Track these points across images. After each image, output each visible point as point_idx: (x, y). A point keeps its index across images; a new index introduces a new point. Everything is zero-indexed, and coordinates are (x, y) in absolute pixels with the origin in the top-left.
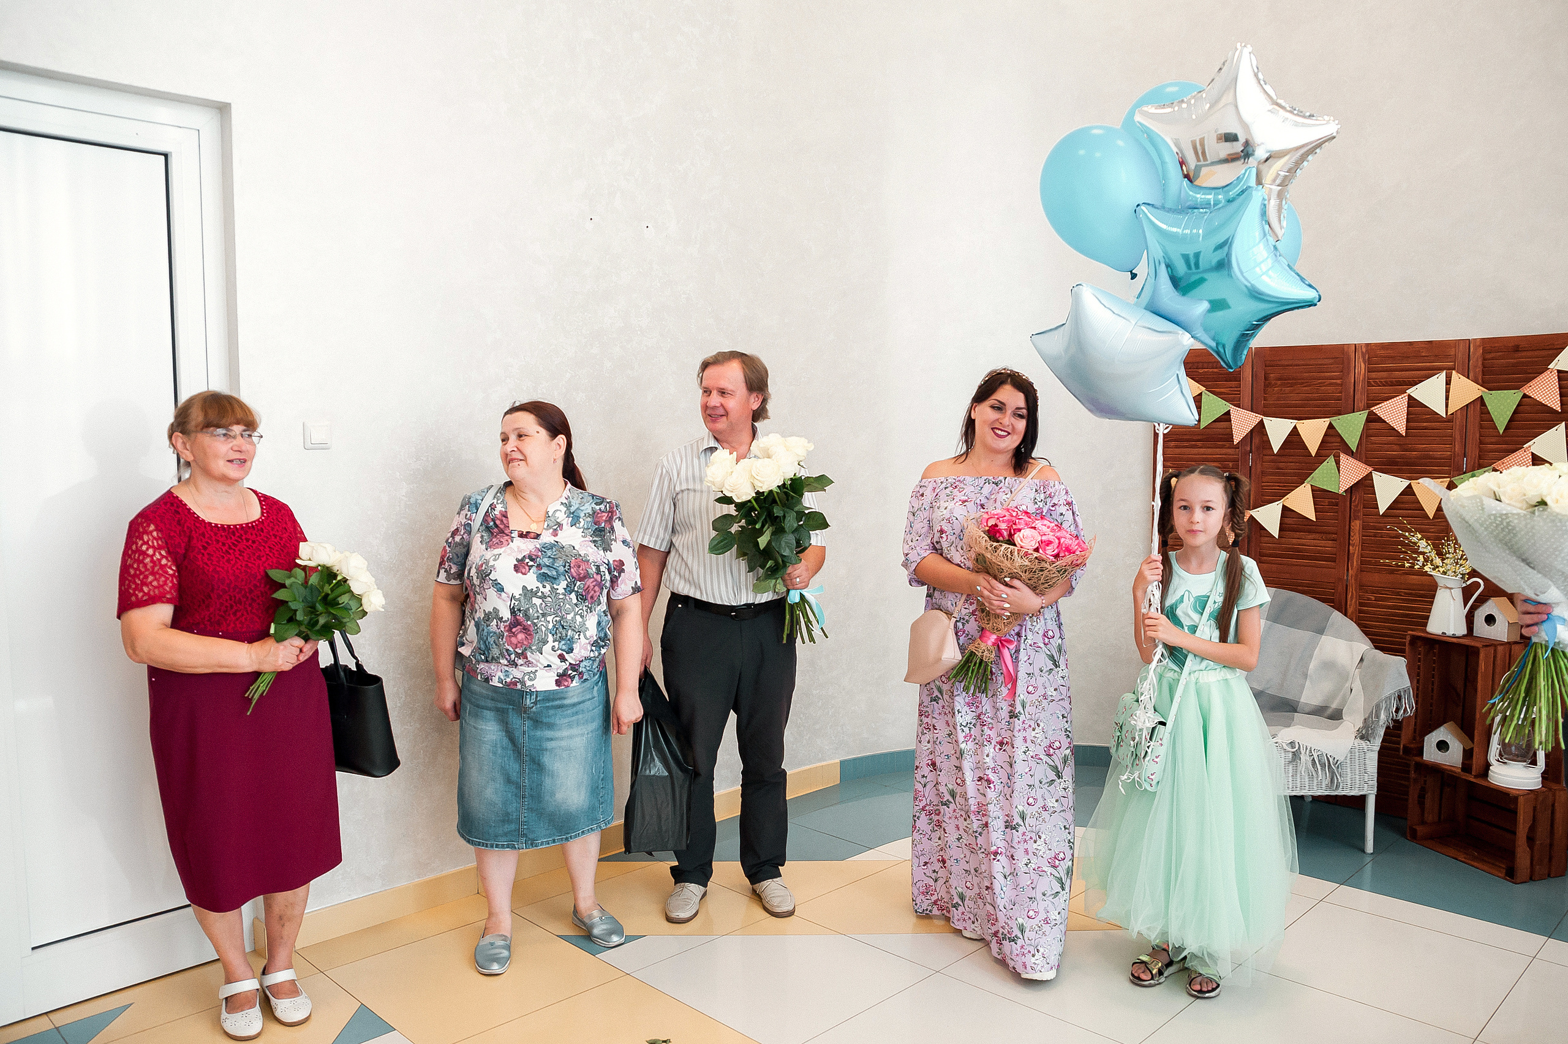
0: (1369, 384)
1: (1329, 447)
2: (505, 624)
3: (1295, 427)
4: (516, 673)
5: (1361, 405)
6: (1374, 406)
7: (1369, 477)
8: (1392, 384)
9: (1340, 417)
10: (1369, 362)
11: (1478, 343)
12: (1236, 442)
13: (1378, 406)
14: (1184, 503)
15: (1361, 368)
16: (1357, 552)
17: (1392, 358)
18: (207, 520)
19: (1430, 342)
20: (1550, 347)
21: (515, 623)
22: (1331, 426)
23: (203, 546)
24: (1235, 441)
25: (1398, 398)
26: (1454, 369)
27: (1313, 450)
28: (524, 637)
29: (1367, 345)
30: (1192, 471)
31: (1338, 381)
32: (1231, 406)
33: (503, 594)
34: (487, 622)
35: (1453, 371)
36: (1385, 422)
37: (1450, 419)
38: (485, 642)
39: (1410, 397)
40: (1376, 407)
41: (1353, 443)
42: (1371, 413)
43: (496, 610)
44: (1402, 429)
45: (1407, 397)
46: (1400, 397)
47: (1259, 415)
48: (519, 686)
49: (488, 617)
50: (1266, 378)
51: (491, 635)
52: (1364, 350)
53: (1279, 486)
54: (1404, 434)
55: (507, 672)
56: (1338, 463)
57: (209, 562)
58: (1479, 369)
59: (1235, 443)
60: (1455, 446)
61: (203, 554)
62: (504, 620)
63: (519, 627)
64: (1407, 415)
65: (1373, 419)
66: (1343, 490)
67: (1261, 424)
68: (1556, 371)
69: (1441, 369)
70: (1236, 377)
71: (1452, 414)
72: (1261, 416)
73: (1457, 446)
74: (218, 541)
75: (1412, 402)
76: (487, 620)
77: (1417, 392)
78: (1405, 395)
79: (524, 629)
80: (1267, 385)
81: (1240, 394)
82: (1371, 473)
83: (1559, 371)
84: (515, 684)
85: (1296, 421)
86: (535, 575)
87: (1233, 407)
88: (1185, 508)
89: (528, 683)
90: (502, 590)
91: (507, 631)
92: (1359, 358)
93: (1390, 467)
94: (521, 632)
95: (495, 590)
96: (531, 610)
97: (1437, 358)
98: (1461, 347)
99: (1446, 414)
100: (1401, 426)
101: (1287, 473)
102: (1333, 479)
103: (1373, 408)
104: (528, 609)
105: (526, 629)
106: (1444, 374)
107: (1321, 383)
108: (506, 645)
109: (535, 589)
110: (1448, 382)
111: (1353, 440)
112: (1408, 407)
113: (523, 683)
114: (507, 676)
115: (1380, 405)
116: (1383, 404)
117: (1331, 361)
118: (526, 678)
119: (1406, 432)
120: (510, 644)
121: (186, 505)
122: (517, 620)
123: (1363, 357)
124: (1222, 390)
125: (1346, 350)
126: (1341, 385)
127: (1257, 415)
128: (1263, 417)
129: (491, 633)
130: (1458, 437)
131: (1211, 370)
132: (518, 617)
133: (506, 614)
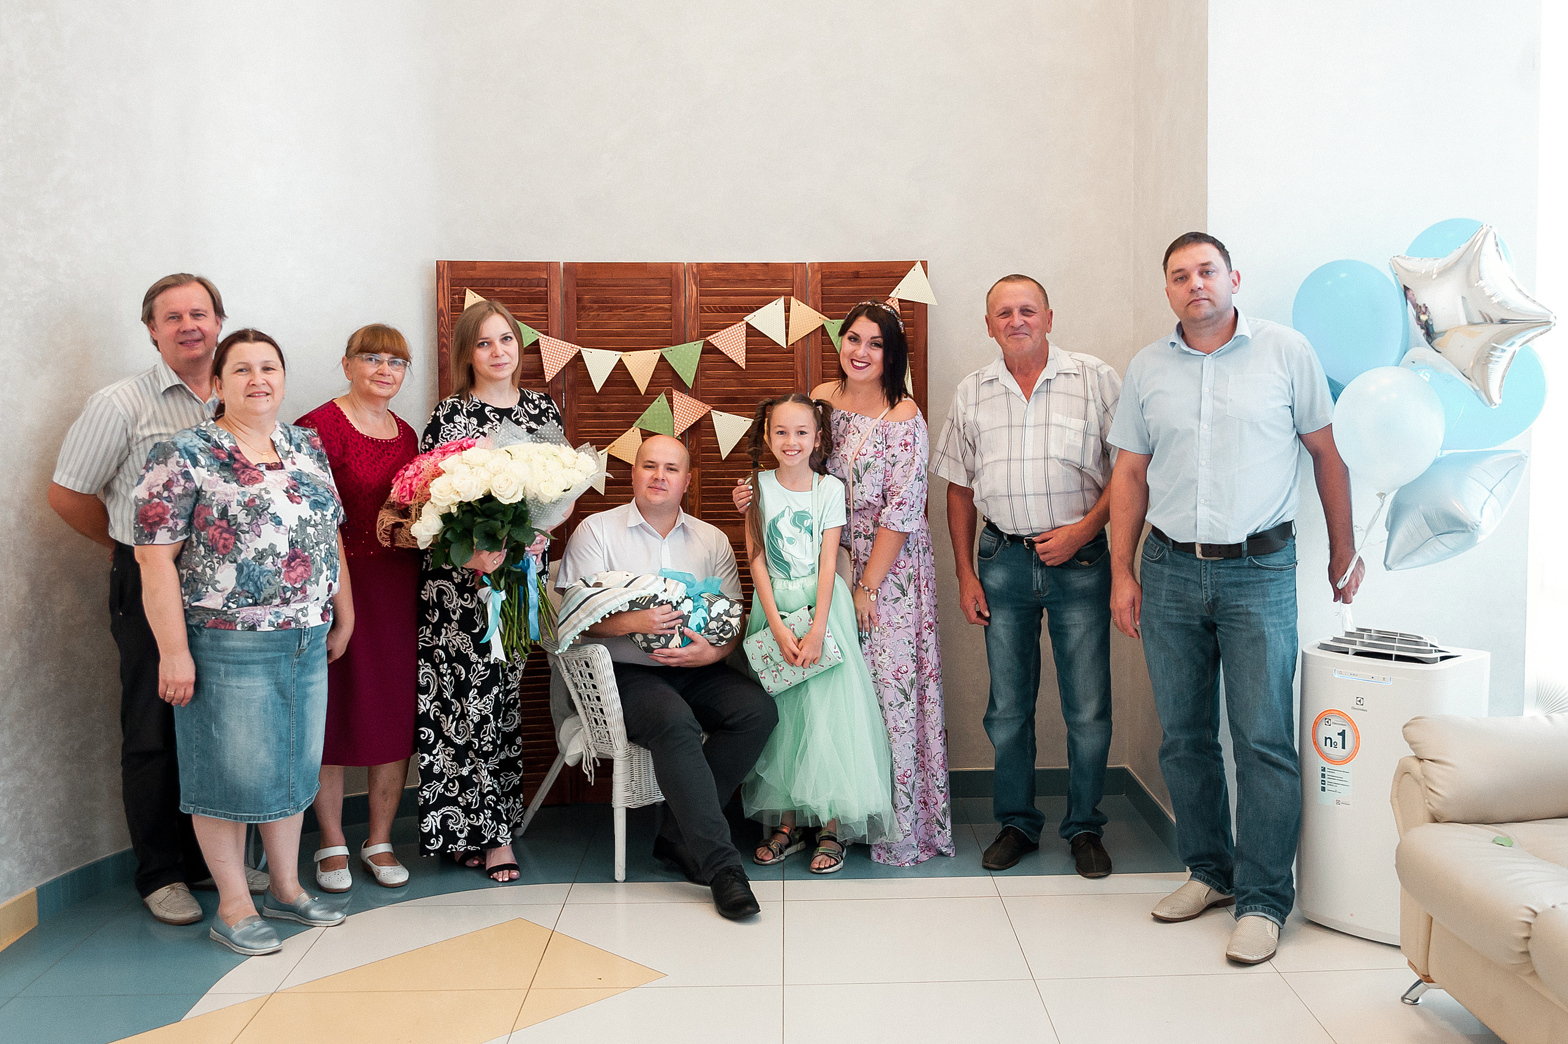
0: (702, 310)
1: (661, 383)
2: (284, 559)
3: (620, 360)
4: (288, 612)
5: (695, 334)
6: (710, 335)
7: (708, 417)
8: (727, 310)
9: (672, 348)
10: (700, 283)
11: (816, 267)
12: (548, 379)
13: (714, 335)
14: (780, 429)
15: (691, 290)
16: (697, 505)
17: (726, 281)
18: (361, 432)
19: (766, 264)
20: (891, 275)
21: (293, 557)
22: (662, 358)
23: (356, 454)
24: (547, 377)
25: (735, 326)
26: (793, 295)
27: (642, 385)
28: (303, 570)
29: (698, 264)
30: (785, 399)
31: (666, 306)
32: (540, 334)
33: (281, 527)
34: (260, 561)
35: (792, 297)
36: (723, 353)
37: (791, 350)
38: (256, 583)
39: (748, 324)
40: (712, 337)
41: (689, 378)
42: (707, 343)
43: (272, 546)
44: (742, 362)
45: (745, 326)
46: (738, 325)
47: (576, 346)
48: (293, 625)
49: (261, 556)
50: (579, 300)
51: (265, 574)
52: (695, 270)
53: (600, 431)
54: (744, 367)
55: (277, 615)
56: (670, 401)
57: (360, 468)
58: (819, 296)
59: (547, 381)
60: (797, 379)
61: (356, 461)
62: (281, 555)
63: (298, 560)
64: (746, 345)
65: (710, 350)
66: (679, 433)
67: (579, 357)
68: (897, 300)
69: (778, 295)
70: (543, 299)
71: (793, 344)
72: (579, 347)
73: (799, 380)
74: (367, 451)
75: (751, 331)
76: (259, 559)
77: (757, 319)
78: (743, 322)
79: (303, 561)
80: (581, 308)
81: (547, 320)
82: (710, 411)
83: (900, 300)
84: (289, 623)
85: (622, 353)
86: (308, 504)
87: (542, 335)
88: (782, 433)
89: (303, 620)
90: (280, 523)
91: (286, 566)
92: (689, 280)
93: (729, 404)
94: (300, 565)
95: (274, 524)
96: (307, 540)
97: (775, 282)
98: (799, 272)
99: (787, 345)
100: (740, 358)
101: (610, 416)
102: (666, 421)
103: (709, 338)
104: (304, 539)
105: (305, 561)
106: (780, 302)
107: (646, 307)
108: (284, 581)
109: (309, 518)
110: (787, 310)
111: (689, 375)
112: (747, 336)
113: (297, 621)
114: (279, 617)
115: (717, 334)
116: (719, 333)
117: (658, 282)
118: (300, 614)
119: (746, 365)
120: (288, 579)
121: (345, 416)
122: (296, 553)
123: (695, 278)
124: (524, 314)
125: (674, 269)
126: (670, 310)
127: (573, 345)
128: (581, 348)
129: (265, 571)
130: (799, 370)
131: (510, 289)
132: (296, 550)
133: (284, 549)
